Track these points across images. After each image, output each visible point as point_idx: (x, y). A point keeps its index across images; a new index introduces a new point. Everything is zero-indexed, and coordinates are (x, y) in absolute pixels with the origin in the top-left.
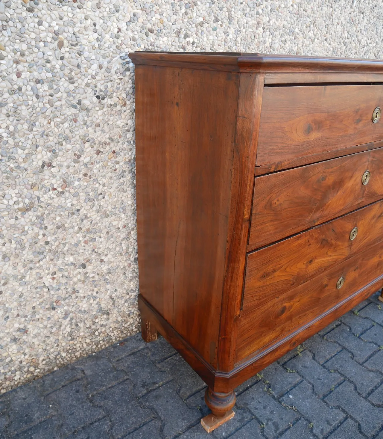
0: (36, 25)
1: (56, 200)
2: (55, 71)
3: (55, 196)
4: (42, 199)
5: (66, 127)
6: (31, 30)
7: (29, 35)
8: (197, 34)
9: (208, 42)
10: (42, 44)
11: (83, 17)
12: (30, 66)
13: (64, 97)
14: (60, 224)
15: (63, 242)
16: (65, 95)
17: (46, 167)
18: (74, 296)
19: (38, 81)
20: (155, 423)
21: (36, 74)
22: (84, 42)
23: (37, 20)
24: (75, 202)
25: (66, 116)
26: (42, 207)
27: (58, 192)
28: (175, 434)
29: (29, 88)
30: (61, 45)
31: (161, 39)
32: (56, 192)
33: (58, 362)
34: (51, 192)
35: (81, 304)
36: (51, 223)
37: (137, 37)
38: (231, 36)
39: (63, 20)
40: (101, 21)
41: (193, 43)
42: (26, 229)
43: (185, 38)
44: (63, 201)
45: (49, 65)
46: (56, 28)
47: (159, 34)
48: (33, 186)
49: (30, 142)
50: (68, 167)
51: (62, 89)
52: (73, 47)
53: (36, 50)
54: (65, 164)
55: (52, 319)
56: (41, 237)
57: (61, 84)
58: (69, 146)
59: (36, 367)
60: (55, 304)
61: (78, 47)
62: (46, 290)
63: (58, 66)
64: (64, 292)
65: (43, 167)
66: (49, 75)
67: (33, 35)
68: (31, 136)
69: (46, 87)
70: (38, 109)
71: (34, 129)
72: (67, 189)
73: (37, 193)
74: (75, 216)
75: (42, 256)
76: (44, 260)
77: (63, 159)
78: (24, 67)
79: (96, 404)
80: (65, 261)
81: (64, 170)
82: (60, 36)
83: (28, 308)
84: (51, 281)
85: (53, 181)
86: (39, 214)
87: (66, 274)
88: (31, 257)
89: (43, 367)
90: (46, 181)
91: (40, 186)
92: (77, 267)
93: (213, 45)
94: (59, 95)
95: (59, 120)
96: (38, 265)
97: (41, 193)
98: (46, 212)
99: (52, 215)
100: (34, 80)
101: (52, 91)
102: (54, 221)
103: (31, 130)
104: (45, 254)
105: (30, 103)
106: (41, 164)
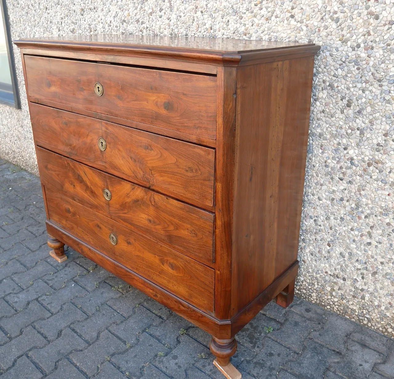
8: (149, 21)
9: (156, 26)
11: (97, 16)
23: (84, 19)
31: (129, 26)
37: (118, 25)
38: (172, 21)
41: (147, 28)
43: (142, 24)
47: (128, 22)
93: (160, 29)
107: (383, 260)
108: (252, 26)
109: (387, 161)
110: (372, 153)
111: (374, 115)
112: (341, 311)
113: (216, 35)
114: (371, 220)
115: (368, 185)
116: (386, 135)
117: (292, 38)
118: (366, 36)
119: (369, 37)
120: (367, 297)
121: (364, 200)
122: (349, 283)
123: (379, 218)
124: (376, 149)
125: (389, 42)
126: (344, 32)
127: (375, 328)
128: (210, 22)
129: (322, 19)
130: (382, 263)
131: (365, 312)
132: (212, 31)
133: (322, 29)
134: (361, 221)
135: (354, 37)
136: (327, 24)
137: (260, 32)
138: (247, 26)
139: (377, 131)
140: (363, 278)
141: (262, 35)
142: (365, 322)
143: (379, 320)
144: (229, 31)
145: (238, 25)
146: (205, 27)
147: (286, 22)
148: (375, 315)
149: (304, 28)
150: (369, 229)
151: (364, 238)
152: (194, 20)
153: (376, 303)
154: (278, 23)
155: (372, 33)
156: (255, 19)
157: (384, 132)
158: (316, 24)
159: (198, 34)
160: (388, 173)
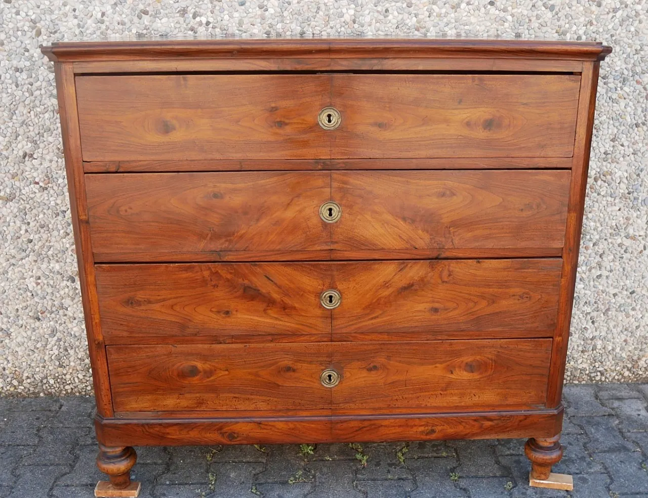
0: (14, 15)
1: (38, 195)
2: (34, 59)
3: (37, 191)
4: (23, 192)
5: (46, 118)
6: (9, 20)
7: (8, 25)
8: (212, 12)
9: (231, 20)
10: (19, 33)
11: (61, 4)
12: (9, 55)
13: (43, 86)
14: (43, 223)
15: (47, 244)
16: (44, 84)
17: (27, 158)
18: (61, 312)
19: (17, 70)
20: (65, 468)
21: (15, 63)
22: (62, 29)
23: (14, 10)
24: (59, 202)
25: (46, 106)
26: (23, 200)
27: (41, 187)
28: (69, 483)
29: (8, 76)
30: (39, 33)
31: (159, 21)
32: (37, 186)
33: (44, 387)
34: (32, 186)
35: (70, 326)
36: (33, 219)
37: (126, 20)
38: (271, 11)
39: (41, 8)
40: (82, 6)
41: (208, 23)
42: (8, 220)
43: (194, 17)
44: (47, 198)
45: (27, 54)
46: (33, 17)
47: (156, 15)
48: (14, 176)
49: (9, 130)
50: (51, 161)
51: (41, 78)
52: (51, 35)
53: (13, 39)
54: (48, 157)
55: (37, 331)
56: (22, 232)
57: (40, 73)
58: (51, 139)
59: (21, 382)
60: (39, 314)
61: (57, 35)
62: (30, 294)
63: (35, 55)
64: (50, 303)
65: (24, 157)
66: (28, 64)
67: (11, 25)
68: (11, 124)
69: (24, 75)
70: (17, 98)
71: (14, 117)
72: (50, 185)
73: (17, 183)
74: (60, 218)
75: (24, 254)
76: (27, 259)
77: (45, 152)
78: (4, 56)
79: (41, 434)
80: (50, 267)
81: (46, 164)
82: (38, 25)
83: (10, 307)
84: (35, 285)
85: (35, 174)
86: (21, 207)
87: (51, 282)
88: (13, 252)
89: (28, 386)
90: (27, 173)
91: (21, 177)
92: (65, 278)
93: (240, 24)
94: (39, 83)
95: (39, 110)
96: (20, 263)
97: (22, 184)
98: (28, 206)
99: (34, 211)
100: (13, 68)
101: (31, 80)
102: (37, 218)
103: (11, 119)
104: (27, 252)
105: (9, 91)
106: (21, 153)
107: (616, 291)
108: (429, 17)
109: (617, 171)
110: (599, 164)
111: (600, 119)
112: (568, 379)
113: (365, 31)
114: (601, 246)
115: (596, 205)
116: (613, 140)
117: (493, 32)
118: (588, 26)
119: (592, 28)
120: (599, 344)
121: (592, 224)
122: (577, 336)
123: (610, 241)
124: (604, 158)
125: (613, 32)
126: (562, 23)
127: (610, 379)
128: (352, 12)
129: (534, 6)
130: (615, 295)
131: (597, 365)
132: (356, 26)
133: (533, 19)
134: (590, 251)
135: (574, 28)
136: (539, 12)
137: (442, 25)
138: (420, 17)
139: (604, 137)
140: (593, 322)
141: (446, 29)
142: (598, 378)
143: (613, 368)
144: (390, 25)
145: (406, 16)
146: (343, 20)
147: (483, 10)
148: (609, 364)
149: (510, 18)
150: (598, 259)
151: (593, 271)
152: (318, 8)
153: (610, 348)
154: (472, 12)
155: (595, 22)
156: (434, 7)
157: (612, 137)
158: (525, 12)
159: (329, 30)
160: (617, 185)
